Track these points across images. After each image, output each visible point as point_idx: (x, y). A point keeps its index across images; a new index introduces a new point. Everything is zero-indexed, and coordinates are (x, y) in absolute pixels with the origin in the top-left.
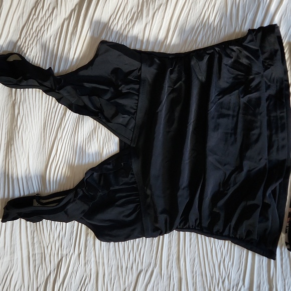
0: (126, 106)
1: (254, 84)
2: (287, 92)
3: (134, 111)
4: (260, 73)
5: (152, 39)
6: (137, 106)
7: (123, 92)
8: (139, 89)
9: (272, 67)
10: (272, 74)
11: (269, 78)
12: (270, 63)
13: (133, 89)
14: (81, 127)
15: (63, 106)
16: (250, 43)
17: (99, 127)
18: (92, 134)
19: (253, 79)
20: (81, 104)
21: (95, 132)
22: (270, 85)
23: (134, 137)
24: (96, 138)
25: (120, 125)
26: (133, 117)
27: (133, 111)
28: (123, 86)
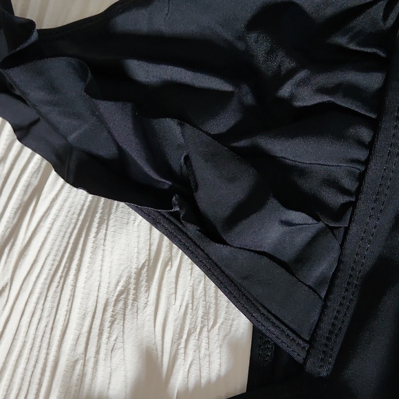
0: (302, 172)
3: (341, 199)
6: (361, 178)
7: (298, 104)
8: (382, 92)
13: (352, 91)
14: (95, 249)
15: (37, 157)
17: (169, 260)
18: (137, 289)
20: (106, 151)
21: (150, 280)
23: (326, 326)
24: (151, 309)
25: (265, 260)
26: (332, 229)
27: (336, 199)
28: (302, 74)
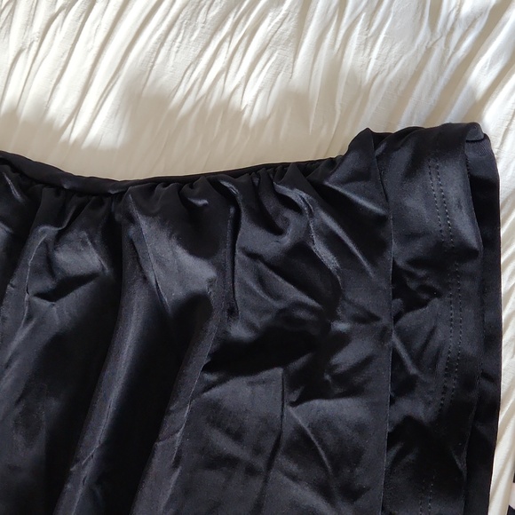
1: (345, 358)
2: (482, 429)
4: (377, 319)
5: (26, 110)
9: (436, 301)
10: (432, 332)
11: (417, 345)
12: (429, 283)
16: (354, 185)
19: (342, 340)
22: (415, 377)
